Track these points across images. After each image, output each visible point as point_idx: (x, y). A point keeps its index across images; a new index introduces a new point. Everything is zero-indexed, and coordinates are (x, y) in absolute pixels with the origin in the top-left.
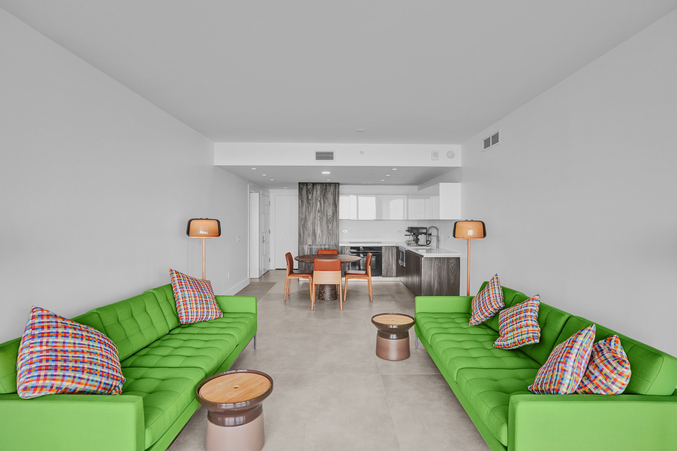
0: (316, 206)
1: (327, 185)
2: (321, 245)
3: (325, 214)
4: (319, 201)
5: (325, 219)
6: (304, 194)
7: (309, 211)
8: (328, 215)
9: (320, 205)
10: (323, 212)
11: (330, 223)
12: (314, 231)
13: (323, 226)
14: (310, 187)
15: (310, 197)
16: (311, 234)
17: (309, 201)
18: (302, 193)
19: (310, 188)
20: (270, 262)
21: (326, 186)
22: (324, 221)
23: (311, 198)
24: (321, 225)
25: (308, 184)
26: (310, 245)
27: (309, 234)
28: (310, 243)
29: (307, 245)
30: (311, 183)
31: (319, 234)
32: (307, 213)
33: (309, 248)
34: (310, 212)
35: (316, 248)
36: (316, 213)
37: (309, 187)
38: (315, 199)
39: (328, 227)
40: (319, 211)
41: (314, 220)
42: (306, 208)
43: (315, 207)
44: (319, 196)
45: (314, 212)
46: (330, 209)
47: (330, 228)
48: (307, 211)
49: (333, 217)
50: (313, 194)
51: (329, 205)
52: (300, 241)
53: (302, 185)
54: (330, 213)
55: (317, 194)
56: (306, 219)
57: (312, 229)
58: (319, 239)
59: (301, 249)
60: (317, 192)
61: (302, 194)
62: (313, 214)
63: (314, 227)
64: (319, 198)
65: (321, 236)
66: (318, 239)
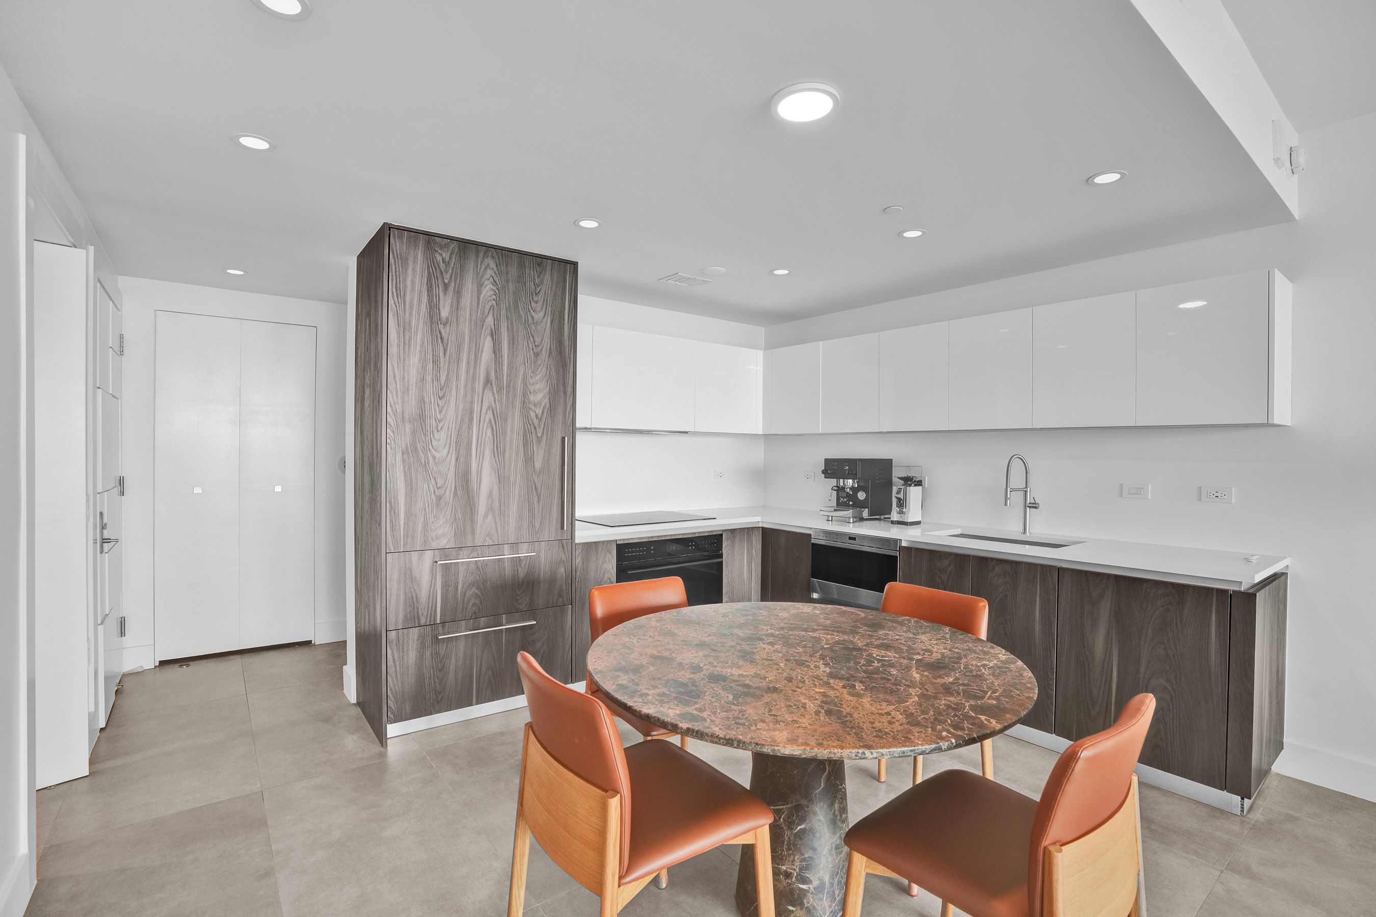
0: (473, 356)
1: (527, 264)
2: (498, 547)
3: (514, 395)
4: (488, 331)
5: (515, 422)
6: (413, 290)
7: (438, 380)
8: (529, 402)
9: (495, 352)
10: (508, 386)
11: (539, 440)
12: (464, 479)
13: (507, 455)
14: (447, 255)
15: (448, 308)
16: (449, 495)
17: (441, 327)
18: (405, 280)
19: (447, 264)
20: (122, 633)
21: (522, 266)
22: (512, 430)
23: (451, 312)
24: (498, 451)
25: (435, 243)
26: (444, 552)
27: (439, 498)
28: (443, 543)
29: (428, 556)
30: (452, 239)
31: (490, 495)
32: (429, 387)
33: (439, 569)
34: (443, 383)
35: (473, 566)
36: (473, 390)
37: (439, 258)
38: (471, 320)
39: (529, 460)
40: (488, 381)
41: (465, 427)
42: (423, 361)
43: (472, 364)
44: (488, 307)
45: (466, 386)
46: (538, 378)
47: (538, 464)
48: (429, 378)
49: (552, 409)
50: (458, 294)
51: (537, 355)
52: (393, 536)
53: (405, 240)
54: (540, 393)
55: (479, 298)
56: (422, 417)
57: (452, 469)
58: (490, 517)
59: (395, 576)
60: (480, 286)
61: (405, 286)
62: (462, 391)
63: (462, 460)
64: (490, 320)
65: (496, 504)
66: (485, 516)
